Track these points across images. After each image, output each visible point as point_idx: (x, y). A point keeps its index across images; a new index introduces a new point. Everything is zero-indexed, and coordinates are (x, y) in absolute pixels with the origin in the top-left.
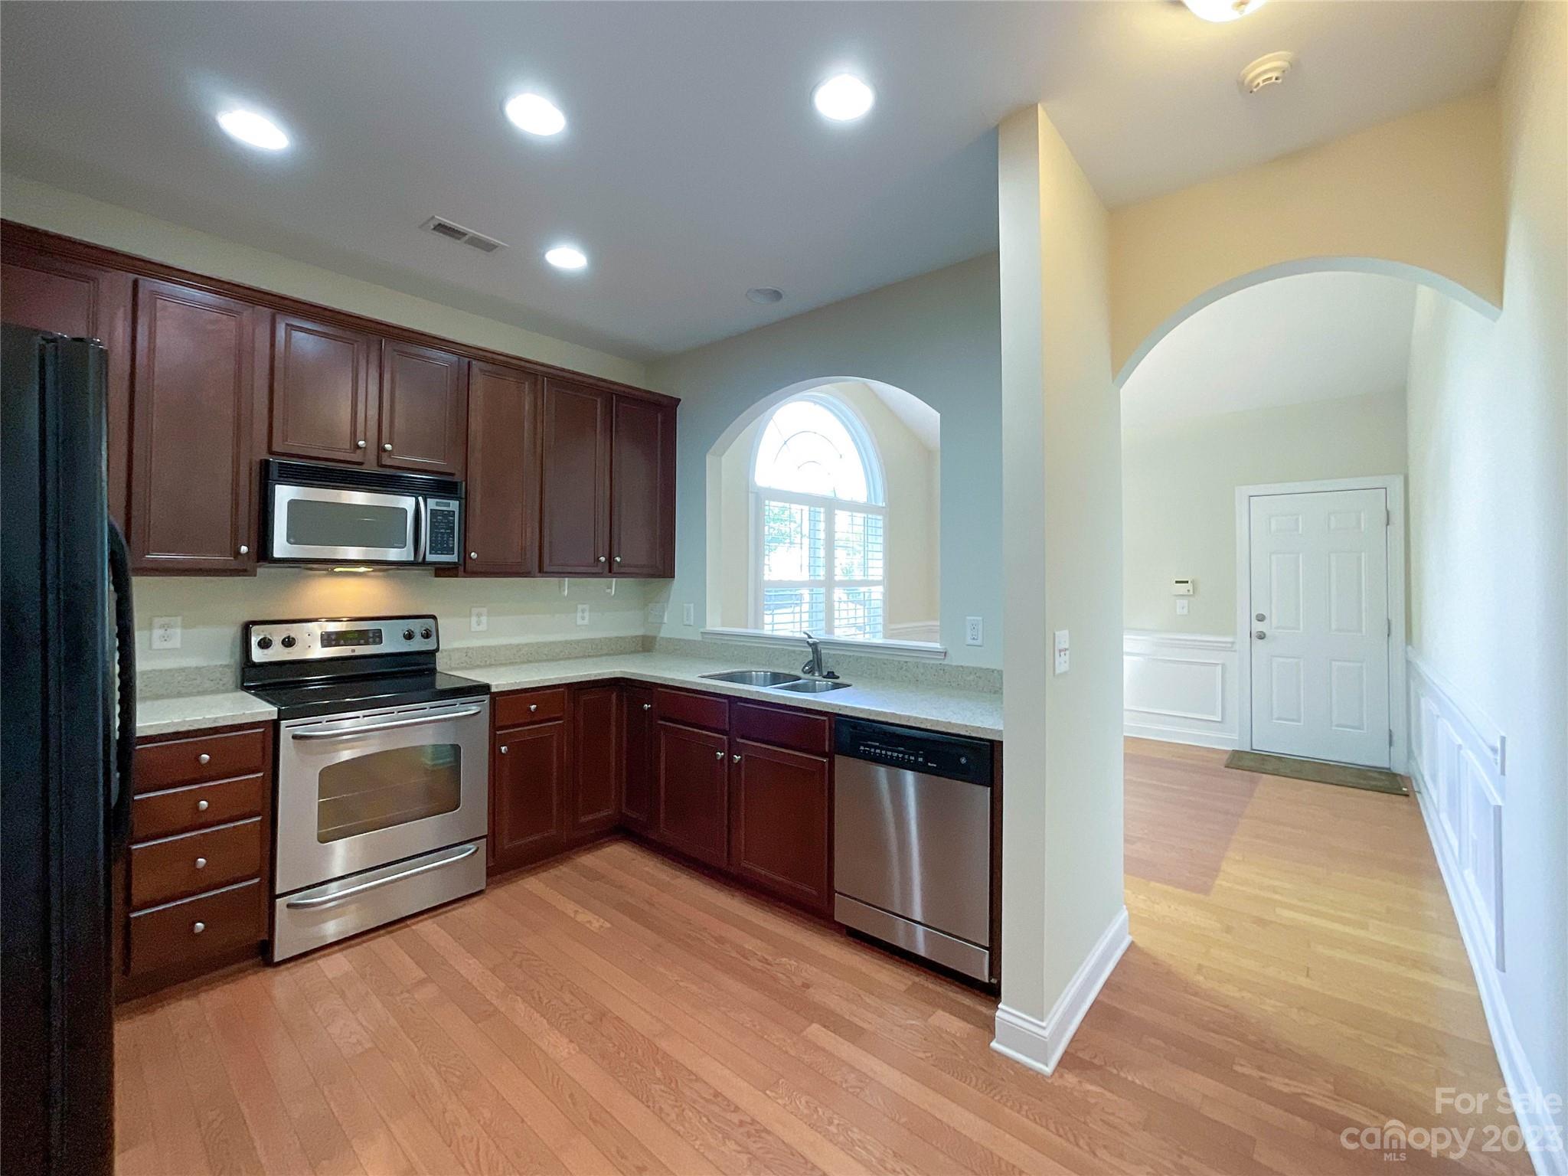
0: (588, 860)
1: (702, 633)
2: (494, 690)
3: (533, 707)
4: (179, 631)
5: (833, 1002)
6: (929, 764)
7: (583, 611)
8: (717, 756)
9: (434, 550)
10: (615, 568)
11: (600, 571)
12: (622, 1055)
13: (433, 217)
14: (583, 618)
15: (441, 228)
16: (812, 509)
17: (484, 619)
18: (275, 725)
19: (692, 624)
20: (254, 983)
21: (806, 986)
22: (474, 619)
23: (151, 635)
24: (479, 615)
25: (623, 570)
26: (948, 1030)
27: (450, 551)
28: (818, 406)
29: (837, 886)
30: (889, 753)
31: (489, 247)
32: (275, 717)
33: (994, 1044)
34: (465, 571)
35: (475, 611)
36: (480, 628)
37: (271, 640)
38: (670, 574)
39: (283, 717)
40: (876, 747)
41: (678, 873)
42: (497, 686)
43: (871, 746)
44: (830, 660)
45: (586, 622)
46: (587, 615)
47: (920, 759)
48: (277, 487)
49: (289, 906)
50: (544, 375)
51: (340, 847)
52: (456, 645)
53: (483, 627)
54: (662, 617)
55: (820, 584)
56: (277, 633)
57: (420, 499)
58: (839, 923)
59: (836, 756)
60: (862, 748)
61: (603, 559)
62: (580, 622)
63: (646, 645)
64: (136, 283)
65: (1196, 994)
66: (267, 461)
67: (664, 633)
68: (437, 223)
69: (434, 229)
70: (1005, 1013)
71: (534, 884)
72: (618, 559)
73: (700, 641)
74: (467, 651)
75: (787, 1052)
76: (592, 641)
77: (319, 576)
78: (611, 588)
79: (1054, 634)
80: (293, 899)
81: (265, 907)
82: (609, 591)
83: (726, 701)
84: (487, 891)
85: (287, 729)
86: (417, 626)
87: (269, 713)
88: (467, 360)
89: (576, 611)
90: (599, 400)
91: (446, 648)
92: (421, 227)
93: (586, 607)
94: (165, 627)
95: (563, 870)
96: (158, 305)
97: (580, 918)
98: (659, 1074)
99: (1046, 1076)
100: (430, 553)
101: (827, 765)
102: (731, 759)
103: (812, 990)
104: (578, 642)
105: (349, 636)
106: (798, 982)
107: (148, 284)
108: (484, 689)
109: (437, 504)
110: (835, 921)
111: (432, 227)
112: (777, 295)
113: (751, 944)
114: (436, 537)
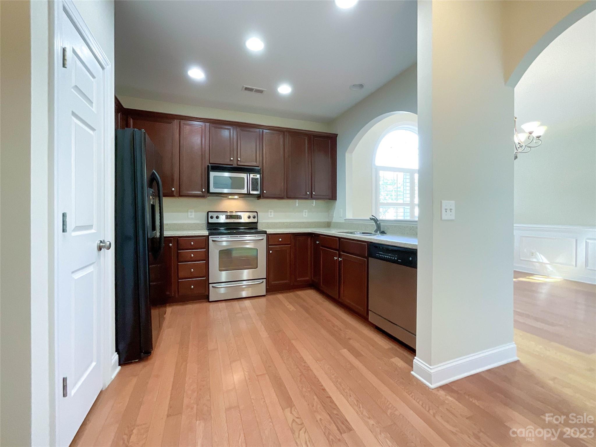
0: (300, 293)
1: (345, 219)
2: (267, 233)
3: (280, 239)
4: (194, 213)
5: (356, 345)
6: (399, 260)
7: (305, 212)
8: (334, 258)
9: (253, 190)
10: (313, 196)
11: (308, 197)
12: (280, 341)
13: (243, 86)
14: (305, 215)
15: (246, 89)
16: (405, 174)
17: (272, 213)
18: (208, 236)
19: (342, 216)
20: (204, 305)
21: (350, 339)
22: (269, 213)
23: (188, 214)
24: (271, 212)
25: (315, 197)
26: (397, 364)
27: (257, 190)
28: (407, 131)
29: (369, 308)
30: (386, 256)
31: (261, 92)
32: (208, 235)
33: (412, 372)
34: (263, 197)
35: (269, 211)
36: (271, 216)
37: (213, 217)
38: (335, 199)
39: (210, 235)
40: (381, 254)
41: (325, 300)
42: (268, 232)
43: (380, 254)
44: (385, 227)
45: (306, 216)
46: (307, 214)
47: (396, 259)
48: (211, 172)
49: (213, 287)
50: (286, 131)
51: (224, 273)
52: (264, 221)
53: (272, 216)
54: (333, 214)
55: (407, 205)
56: (215, 215)
57: (248, 174)
58: (370, 322)
59: (369, 258)
60: (377, 255)
61: (308, 193)
62: (304, 216)
63: (328, 225)
64: (180, 121)
65: (543, 387)
66: (208, 165)
67: (334, 220)
68: (245, 88)
69: (245, 90)
70: (417, 360)
71: (280, 297)
72: (314, 193)
73: (344, 223)
74: (267, 223)
75: (331, 354)
76: (308, 223)
77: (226, 199)
78: (313, 204)
79: (441, 202)
80: (214, 285)
81: (207, 286)
82: (313, 205)
83: (338, 239)
84: (266, 296)
85: (211, 238)
86: (252, 215)
87: (207, 233)
88: (262, 130)
89: (303, 212)
90: (306, 138)
91: (261, 222)
92: (242, 90)
93: (307, 211)
94: (191, 212)
95: (291, 295)
96: (184, 127)
97: (288, 307)
98: (287, 348)
99: (430, 388)
100: (252, 191)
101: (366, 261)
102: (339, 259)
103: (351, 341)
104: (303, 223)
105: (233, 216)
106: (347, 337)
107: (182, 122)
108: (265, 232)
109: (253, 176)
110: (369, 321)
111: (244, 89)
112: (361, 86)
113: (337, 323)
114: (253, 186)
